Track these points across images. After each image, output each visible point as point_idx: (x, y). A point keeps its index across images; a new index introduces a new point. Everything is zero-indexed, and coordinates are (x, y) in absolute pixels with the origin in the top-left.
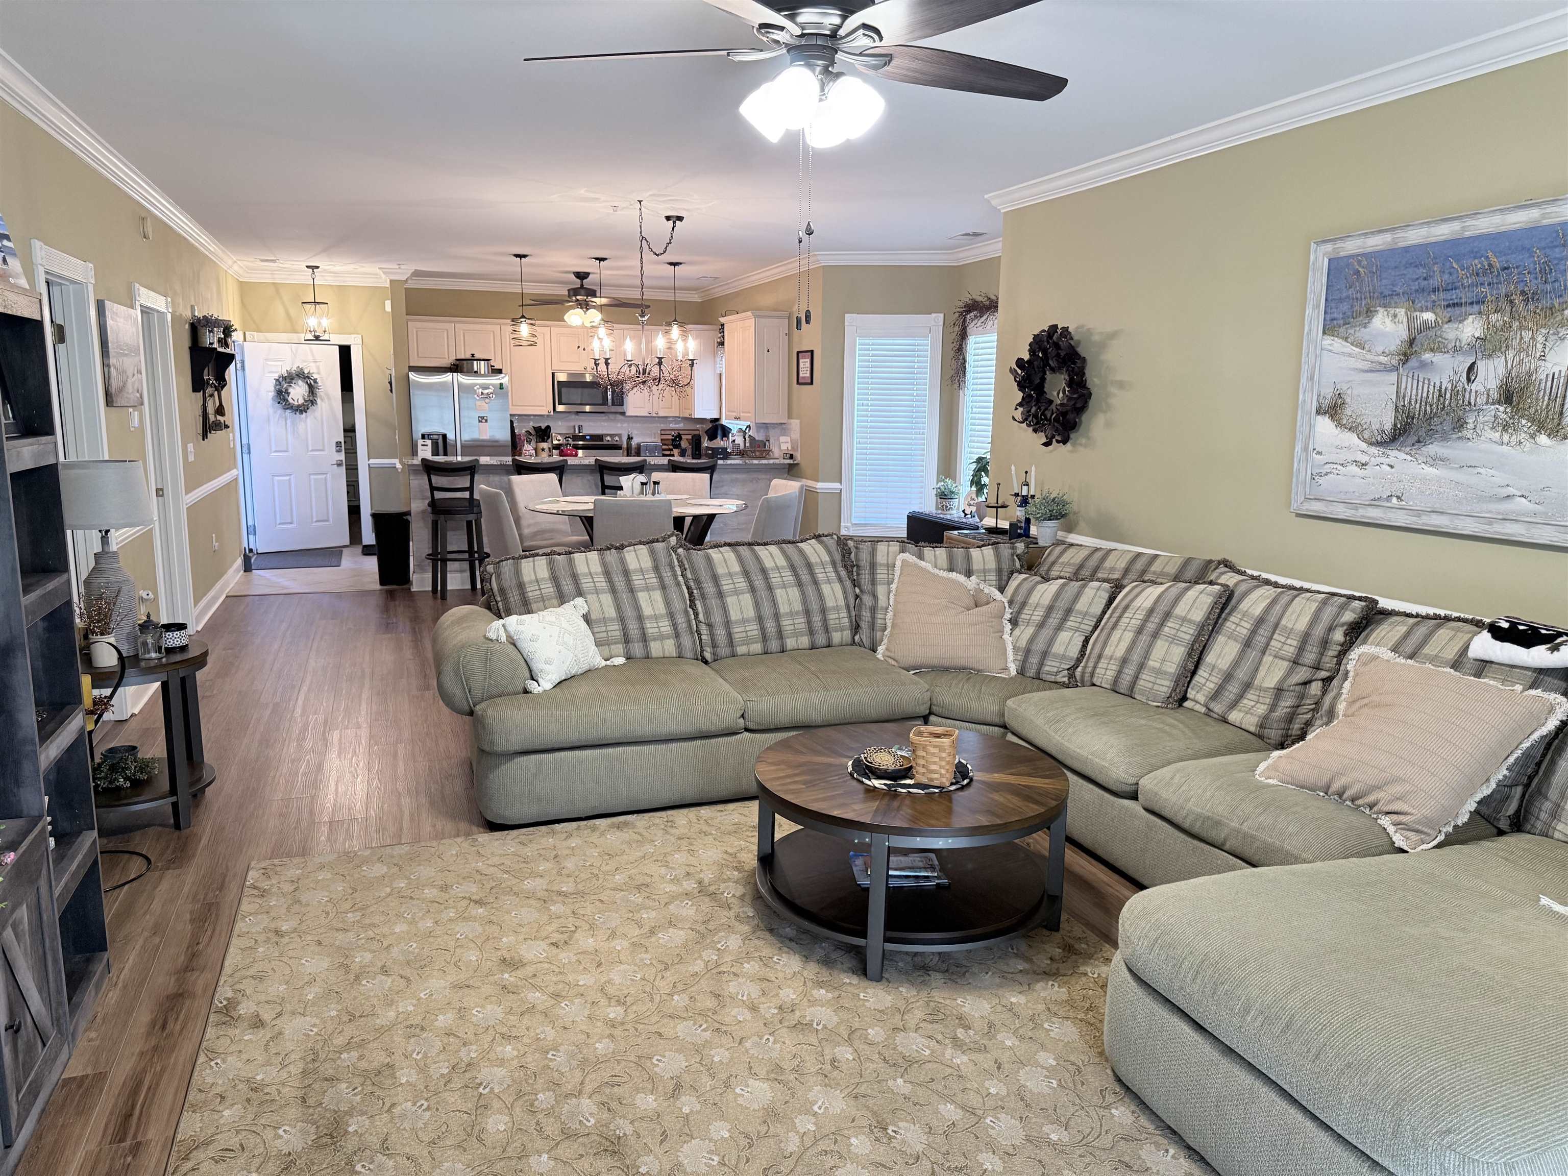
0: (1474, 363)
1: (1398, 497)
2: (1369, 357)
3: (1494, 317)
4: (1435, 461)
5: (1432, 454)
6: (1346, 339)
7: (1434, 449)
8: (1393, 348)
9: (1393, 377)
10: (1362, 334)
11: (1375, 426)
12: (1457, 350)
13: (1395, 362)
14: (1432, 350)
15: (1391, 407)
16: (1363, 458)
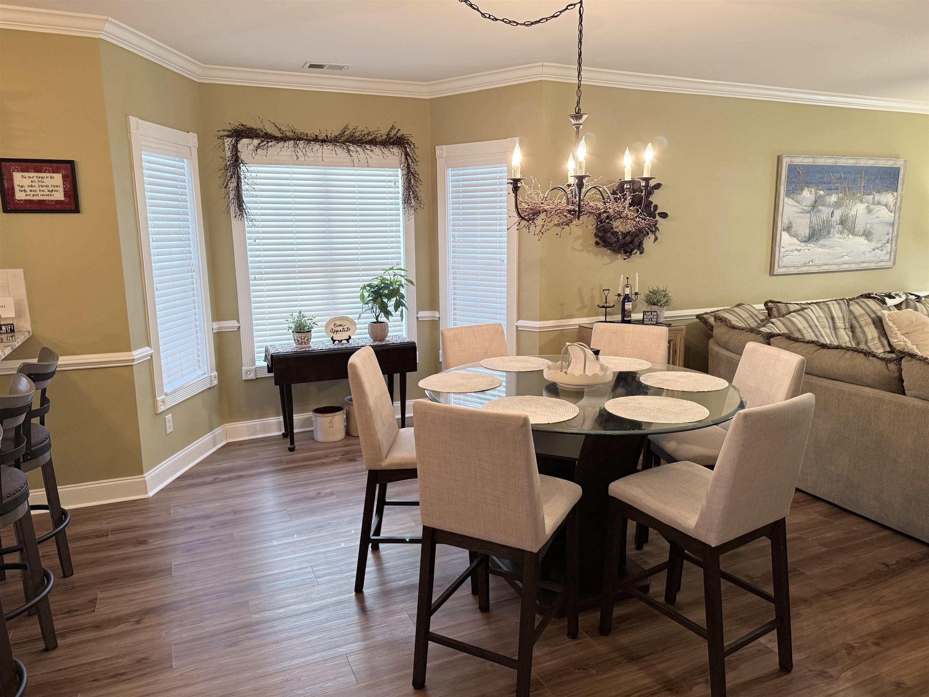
0: (833, 211)
1: (812, 261)
2: (801, 207)
3: (840, 195)
4: (823, 246)
5: (821, 244)
6: (793, 199)
7: (822, 242)
8: (809, 204)
9: (809, 215)
10: (799, 197)
11: (803, 235)
12: (829, 206)
13: (809, 209)
14: (822, 205)
15: (808, 227)
16: (799, 248)
